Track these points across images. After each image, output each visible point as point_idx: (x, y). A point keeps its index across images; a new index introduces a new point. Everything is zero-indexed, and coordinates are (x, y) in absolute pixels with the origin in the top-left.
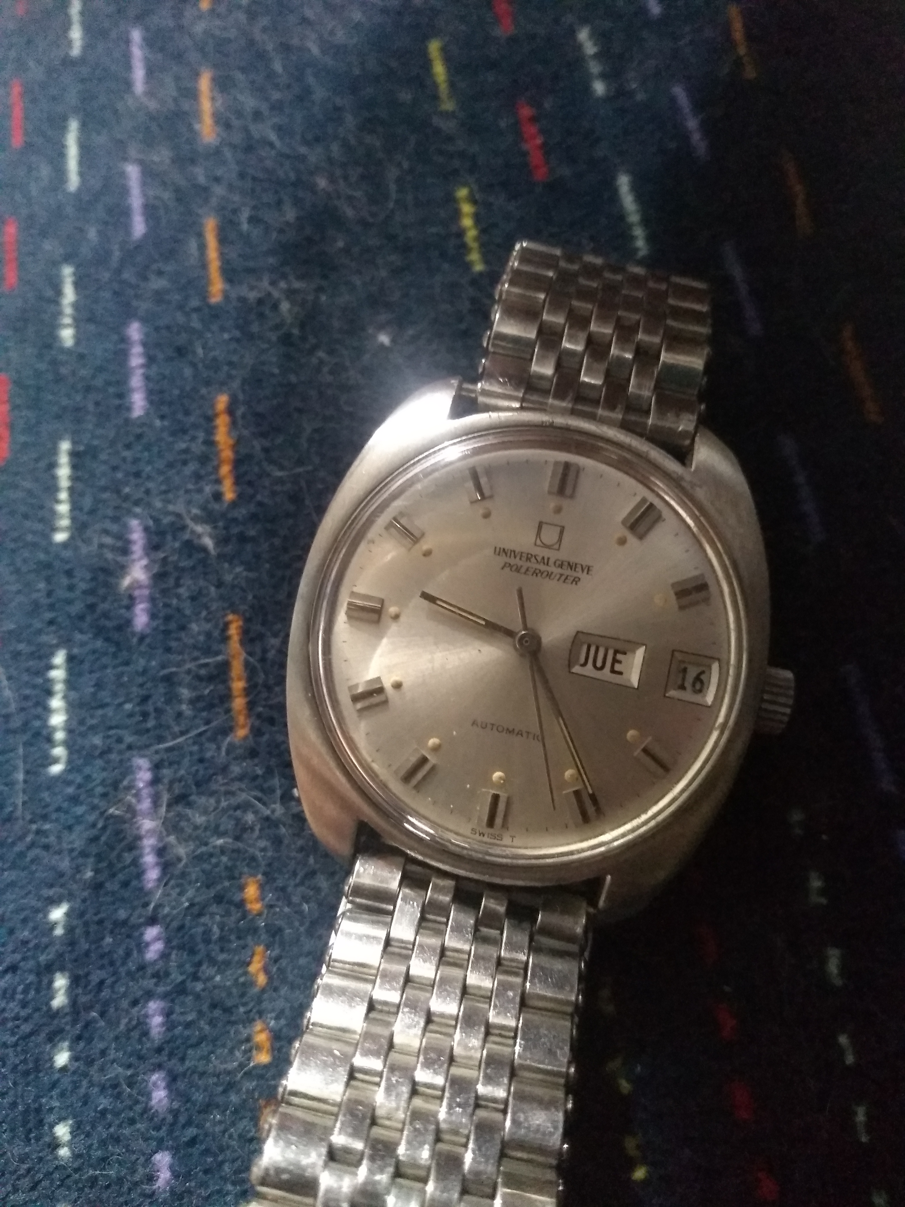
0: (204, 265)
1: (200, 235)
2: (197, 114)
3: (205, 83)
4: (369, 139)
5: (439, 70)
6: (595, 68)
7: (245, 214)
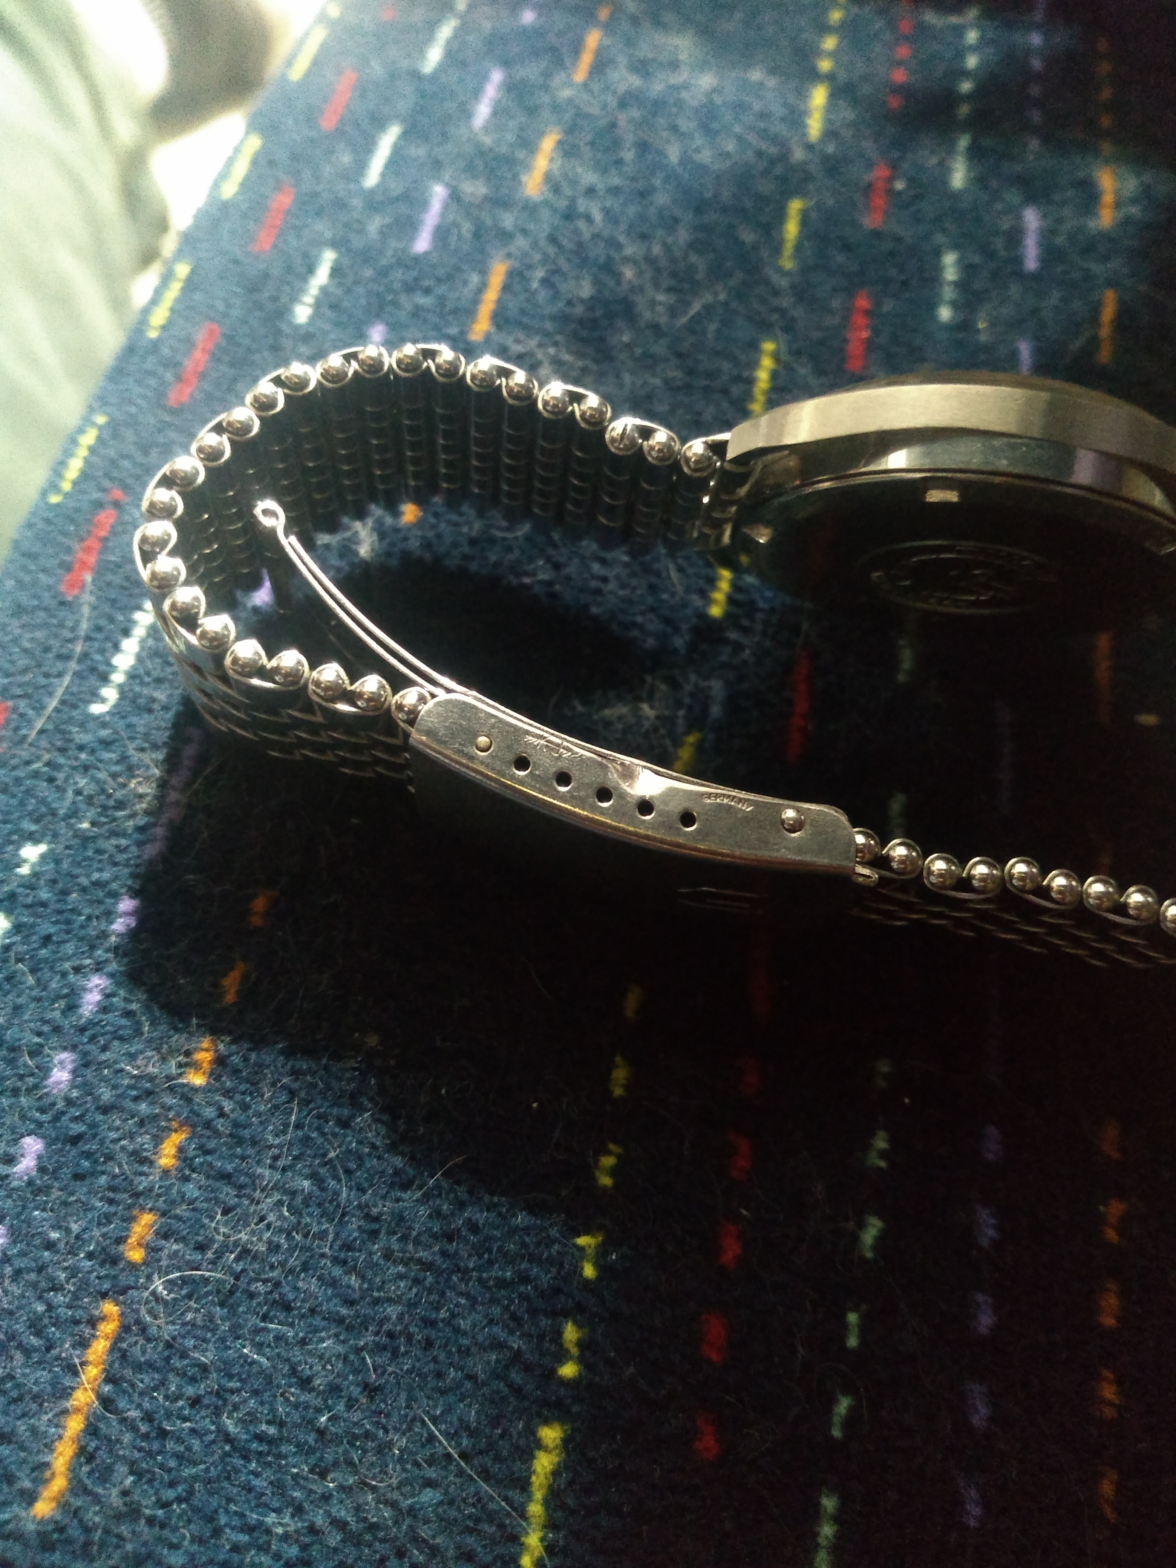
0: (476, 301)
1: (484, 272)
2: (528, 167)
3: (548, 144)
4: (693, 258)
5: (792, 229)
6: (948, 293)
7: (540, 274)
